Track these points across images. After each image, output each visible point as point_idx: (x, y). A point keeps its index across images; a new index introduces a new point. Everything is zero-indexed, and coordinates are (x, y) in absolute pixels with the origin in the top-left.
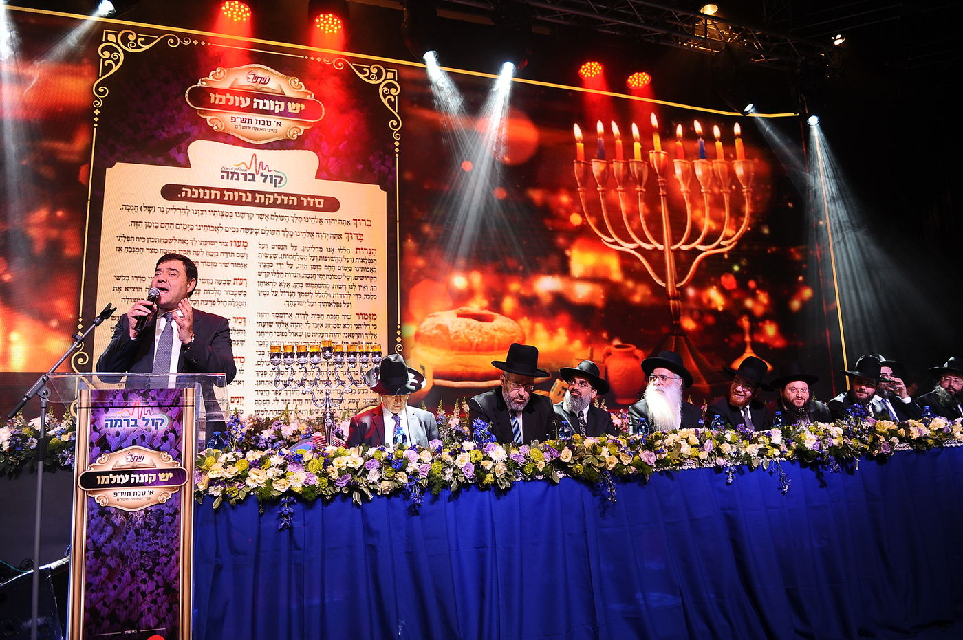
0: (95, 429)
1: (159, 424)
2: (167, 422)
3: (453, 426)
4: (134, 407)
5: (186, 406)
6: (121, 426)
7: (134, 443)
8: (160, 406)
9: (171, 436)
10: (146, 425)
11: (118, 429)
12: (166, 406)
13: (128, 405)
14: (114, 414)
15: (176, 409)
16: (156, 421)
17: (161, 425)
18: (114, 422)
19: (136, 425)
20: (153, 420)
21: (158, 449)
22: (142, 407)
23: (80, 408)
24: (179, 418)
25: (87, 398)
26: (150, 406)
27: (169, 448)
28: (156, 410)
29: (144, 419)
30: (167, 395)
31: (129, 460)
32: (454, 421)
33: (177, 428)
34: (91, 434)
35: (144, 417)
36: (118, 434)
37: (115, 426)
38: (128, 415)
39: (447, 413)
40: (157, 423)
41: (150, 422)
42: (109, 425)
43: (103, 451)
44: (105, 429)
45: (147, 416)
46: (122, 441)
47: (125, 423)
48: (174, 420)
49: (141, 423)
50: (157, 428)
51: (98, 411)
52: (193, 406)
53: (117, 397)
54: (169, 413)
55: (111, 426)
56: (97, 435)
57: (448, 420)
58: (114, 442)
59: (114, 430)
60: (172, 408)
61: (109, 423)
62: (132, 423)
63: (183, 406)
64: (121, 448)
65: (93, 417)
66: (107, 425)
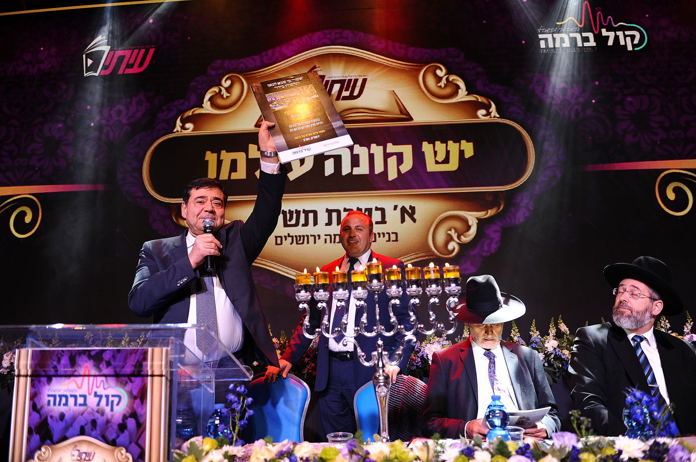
0: (34, 407)
1: (115, 403)
2: (125, 400)
3: (550, 349)
4: (84, 376)
5: (152, 376)
6: (66, 404)
7: (82, 432)
8: (117, 376)
9: (131, 423)
10: (98, 404)
11: (62, 409)
12: (124, 376)
13: (76, 373)
14: (60, 387)
15: (138, 381)
16: (111, 399)
17: (118, 404)
18: (58, 399)
19: (85, 404)
20: (107, 396)
21: (113, 443)
22: (95, 376)
23: (19, 376)
24: (141, 396)
25: (25, 362)
26: (105, 376)
27: (127, 442)
28: (112, 381)
29: (96, 395)
30: (126, 359)
31: (75, 458)
32: (551, 344)
33: (139, 411)
34: (30, 415)
35: (96, 393)
36: (62, 416)
37: (59, 404)
38: (76, 388)
39: (542, 335)
40: (112, 402)
41: (104, 400)
42: (52, 403)
43: (43, 442)
44: (46, 408)
45: (101, 391)
46: (67, 428)
47: (71, 401)
48: (135, 398)
49: (92, 401)
50: (112, 410)
51: (39, 381)
52: (161, 376)
53: (63, 362)
54: (128, 387)
55: (55, 404)
56: (36, 415)
57: (543, 342)
58: (57, 428)
59: (57, 409)
60: (133, 379)
61: (52, 399)
62: (80, 400)
63: (147, 376)
64: (65, 438)
65: (33, 391)
66: (49, 401)
